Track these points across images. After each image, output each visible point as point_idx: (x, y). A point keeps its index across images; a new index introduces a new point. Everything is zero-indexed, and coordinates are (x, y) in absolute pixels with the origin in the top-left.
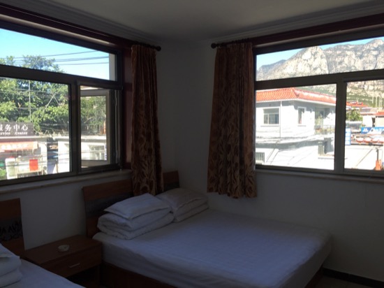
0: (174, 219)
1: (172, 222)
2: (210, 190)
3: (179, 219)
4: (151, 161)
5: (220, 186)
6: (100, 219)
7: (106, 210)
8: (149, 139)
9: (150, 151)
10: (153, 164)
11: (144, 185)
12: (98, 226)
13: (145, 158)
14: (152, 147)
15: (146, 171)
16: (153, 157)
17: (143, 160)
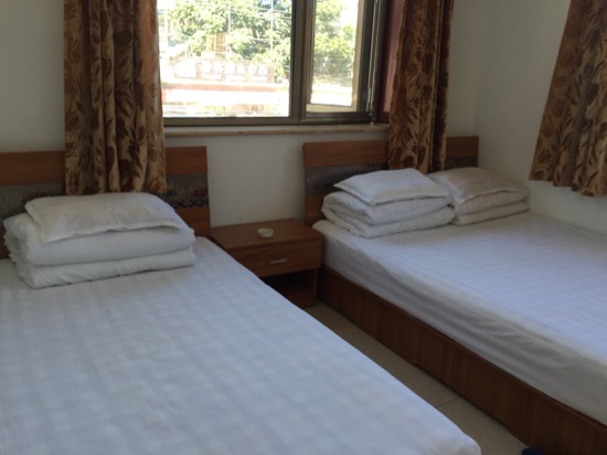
0: (455, 219)
1: (450, 224)
2: (536, 175)
3: (463, 220)
4: (427, 110)
5: (559, 169)
6: (326, 198)
7: (337, 185)
8: (427, 68)
9: (427, 90)
10: (430, 116)
11: (409, 153)
12: (323, 210)
13: (416, 102)
14: (433, 83)
15: (415, 128)
16: (432, 104)
17: (413, 107)
